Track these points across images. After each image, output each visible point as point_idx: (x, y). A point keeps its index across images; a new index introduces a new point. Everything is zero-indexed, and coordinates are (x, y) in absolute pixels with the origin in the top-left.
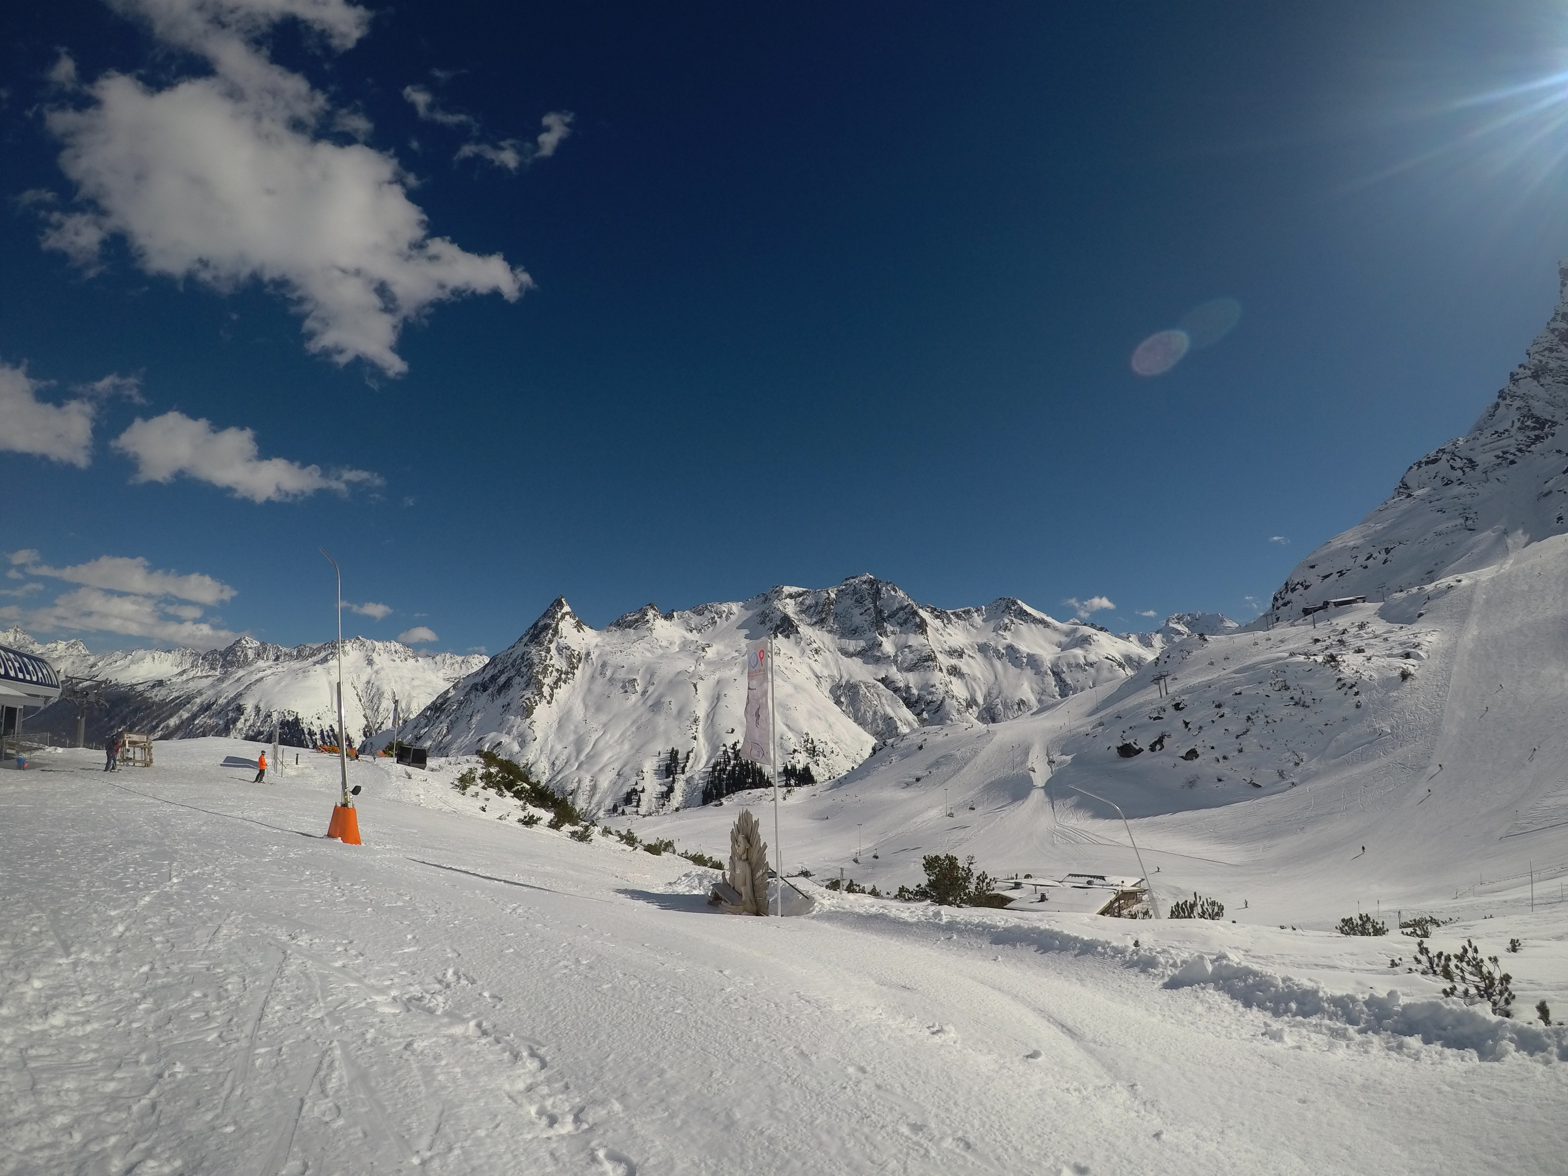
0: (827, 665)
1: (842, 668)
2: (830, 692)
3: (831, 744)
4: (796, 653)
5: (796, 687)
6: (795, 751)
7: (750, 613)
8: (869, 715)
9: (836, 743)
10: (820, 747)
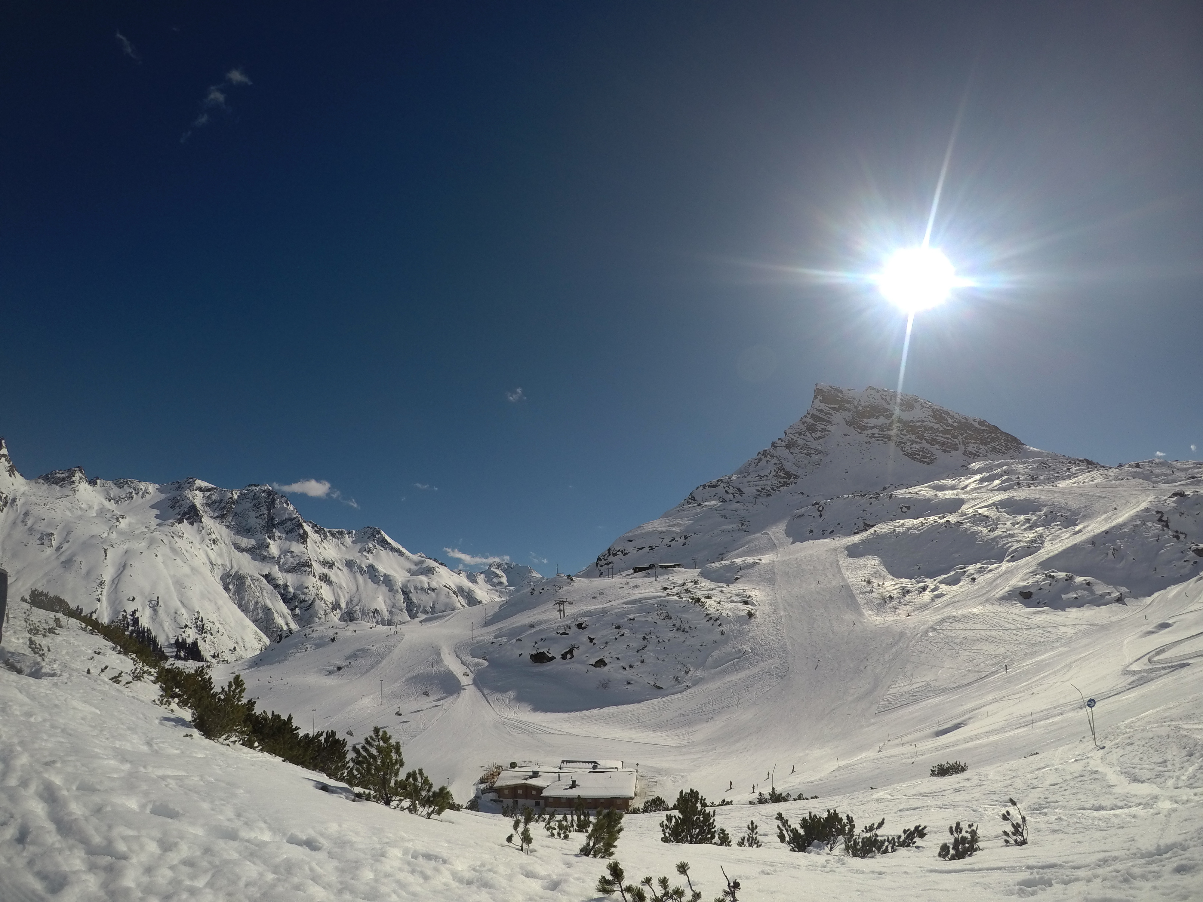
0: (220, 555)
1: (233, 560)
2: (221, 578)
3: (218, 625)
4: (197, 540)
5: (193, 569)
6: (186, 626)
7: (163, 496)
8: (252, 604)
9: (222, 624)
10: (208, 626)
